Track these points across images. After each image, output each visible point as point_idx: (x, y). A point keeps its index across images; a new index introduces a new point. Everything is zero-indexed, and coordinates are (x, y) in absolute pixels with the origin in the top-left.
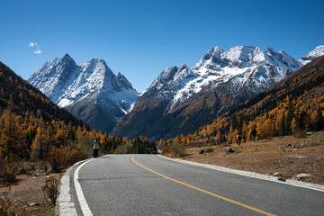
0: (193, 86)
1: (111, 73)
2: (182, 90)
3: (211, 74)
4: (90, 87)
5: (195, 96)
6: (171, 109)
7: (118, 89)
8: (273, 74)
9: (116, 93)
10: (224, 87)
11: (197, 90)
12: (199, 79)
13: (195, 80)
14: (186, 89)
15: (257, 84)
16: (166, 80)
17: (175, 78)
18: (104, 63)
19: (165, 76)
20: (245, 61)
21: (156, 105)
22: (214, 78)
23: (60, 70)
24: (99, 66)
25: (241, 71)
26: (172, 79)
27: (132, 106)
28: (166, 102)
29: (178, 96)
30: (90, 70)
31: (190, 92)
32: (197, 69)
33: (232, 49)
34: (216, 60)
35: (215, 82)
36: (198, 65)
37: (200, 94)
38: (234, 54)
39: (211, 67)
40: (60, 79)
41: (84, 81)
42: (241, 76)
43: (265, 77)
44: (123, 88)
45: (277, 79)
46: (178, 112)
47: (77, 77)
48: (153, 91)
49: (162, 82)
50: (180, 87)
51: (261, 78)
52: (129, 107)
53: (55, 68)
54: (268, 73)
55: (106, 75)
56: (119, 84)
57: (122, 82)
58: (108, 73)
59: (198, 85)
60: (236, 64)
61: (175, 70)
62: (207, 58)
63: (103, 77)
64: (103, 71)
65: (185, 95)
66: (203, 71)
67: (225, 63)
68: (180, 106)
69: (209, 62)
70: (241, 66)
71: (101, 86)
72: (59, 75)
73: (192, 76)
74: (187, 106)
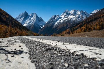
0: (60, 21)
2: (57, 22)
3: (65, 17)
4: (32, 21)
5: (61, 23)
6: (54, 27)
7: (40, 21)
8: (82, 17)
10: (69, 21)
12: (62, 19)
13: (61, 19)
14: (58, 21)
15: (78, 20)
16: (53, 19)
17: (55, 18)
18: (36, 14)
19: (53, 18)
20: (75, 14)
21: (50, 26)
22: (66, 18)
23: (24, 16)
24: (34, 15)
25: (74, 17)
26: (55, 19)
27: (44, 26)
28: (53, 25)
29: (56, 23)
30: (32, 16)
31: (60, 22)
32: (62, 16)
33: (71, 11)
34: (67, 14)
35: (66, 19)
36: (62, 15)
38: (72, 12)
39: (65, 15)
40: (24, 18)
41: (30, 19)
42: (74, 18)
43: (80, 18)
44: (41, 21)
45: (83, 19)
46: (56, 28)
47: (29, 18)
48: (49, 22)
49: (52, 19)
50: (57, 21)
51: (79, 19)
52: (43, 26)
53: (22, 15)
54: (81, 17)
56: (40, 20)
57: (41, 19)
58: (37, 17)
59: (62, 20)
60: (72, 15)
61: (55, 16)
62: (64, 13)
64: (36, 16)
65: (58, 23)
66: (63, 16)
67: (69, 14)
68: (57, 26)
69: (65, 14)
70: (74, 15)
71: (35, 20)
73: (60, 18)
74: (59, 26)
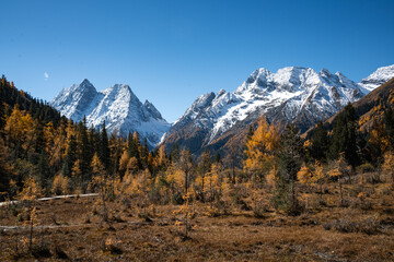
0: (236, 112)
1: (138, 100)
2: (224, 117)
3: (257, 99)
4: (112, 116)
5: (240, 124)
6: (212, 140)
7: (145, 119)
8: (338, 95)
9: (144, 124)
10: (276, 113)
11: (242, 117)
12: (243, 104)
13: (238, 106)
14: (228, 115)
15: (319, 107)
16: (201, 108)
17: (214, 104)
18: (129, 89)
19: (201, 103)
20: (295, 83)
21: (193, 135)
22: (262, 103)
23: (77, 97)
24: (123, 93)
26: (211, 105)
27: (162, 139)
28: (204, 133)
29: (219, 124)
30: (112, 97)
31: (234, 120)
32: (240, 93)
33: (280, 71)
34: (262, 83)
35: (264, 107)
36: (240, 89)
37: (246, 121)
38: (283, 76)
39: (256, 91)
40: (78, 107)
41: (105, 109)
42: (298, 98)
43: (328, 98)
44: (151, 118)
45: (344, 102)
46: (222, 143)
47: (97, 105)
48: (187, 120)
49: (196, 110)
50: (220, 114)
51: (323, 101)
53: (71, 95)
54: (330, 94)
55: (131, 102)
56: (147, 113)
57: (149, 110)
58: (134, 101)
59: (242, 111)
60: (285, 88)
61: (212, 96)
62: (250, 81)
63: (128, 105)
64: (128, 98)
65: (227, 123)
66: (247, 95)
67: (273, 86)
68: (222, 137)
69: (254, 85)
70: (291, 90)
71: (126, 115)
72: (76, 103)
73: (234, 102)
74: (231, 136)
